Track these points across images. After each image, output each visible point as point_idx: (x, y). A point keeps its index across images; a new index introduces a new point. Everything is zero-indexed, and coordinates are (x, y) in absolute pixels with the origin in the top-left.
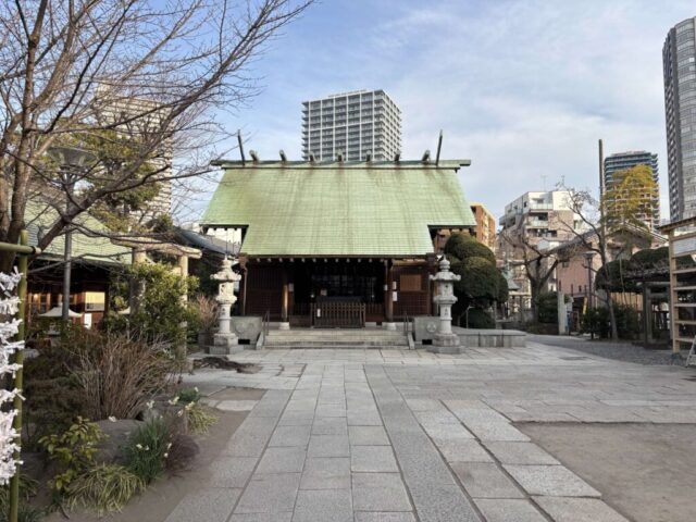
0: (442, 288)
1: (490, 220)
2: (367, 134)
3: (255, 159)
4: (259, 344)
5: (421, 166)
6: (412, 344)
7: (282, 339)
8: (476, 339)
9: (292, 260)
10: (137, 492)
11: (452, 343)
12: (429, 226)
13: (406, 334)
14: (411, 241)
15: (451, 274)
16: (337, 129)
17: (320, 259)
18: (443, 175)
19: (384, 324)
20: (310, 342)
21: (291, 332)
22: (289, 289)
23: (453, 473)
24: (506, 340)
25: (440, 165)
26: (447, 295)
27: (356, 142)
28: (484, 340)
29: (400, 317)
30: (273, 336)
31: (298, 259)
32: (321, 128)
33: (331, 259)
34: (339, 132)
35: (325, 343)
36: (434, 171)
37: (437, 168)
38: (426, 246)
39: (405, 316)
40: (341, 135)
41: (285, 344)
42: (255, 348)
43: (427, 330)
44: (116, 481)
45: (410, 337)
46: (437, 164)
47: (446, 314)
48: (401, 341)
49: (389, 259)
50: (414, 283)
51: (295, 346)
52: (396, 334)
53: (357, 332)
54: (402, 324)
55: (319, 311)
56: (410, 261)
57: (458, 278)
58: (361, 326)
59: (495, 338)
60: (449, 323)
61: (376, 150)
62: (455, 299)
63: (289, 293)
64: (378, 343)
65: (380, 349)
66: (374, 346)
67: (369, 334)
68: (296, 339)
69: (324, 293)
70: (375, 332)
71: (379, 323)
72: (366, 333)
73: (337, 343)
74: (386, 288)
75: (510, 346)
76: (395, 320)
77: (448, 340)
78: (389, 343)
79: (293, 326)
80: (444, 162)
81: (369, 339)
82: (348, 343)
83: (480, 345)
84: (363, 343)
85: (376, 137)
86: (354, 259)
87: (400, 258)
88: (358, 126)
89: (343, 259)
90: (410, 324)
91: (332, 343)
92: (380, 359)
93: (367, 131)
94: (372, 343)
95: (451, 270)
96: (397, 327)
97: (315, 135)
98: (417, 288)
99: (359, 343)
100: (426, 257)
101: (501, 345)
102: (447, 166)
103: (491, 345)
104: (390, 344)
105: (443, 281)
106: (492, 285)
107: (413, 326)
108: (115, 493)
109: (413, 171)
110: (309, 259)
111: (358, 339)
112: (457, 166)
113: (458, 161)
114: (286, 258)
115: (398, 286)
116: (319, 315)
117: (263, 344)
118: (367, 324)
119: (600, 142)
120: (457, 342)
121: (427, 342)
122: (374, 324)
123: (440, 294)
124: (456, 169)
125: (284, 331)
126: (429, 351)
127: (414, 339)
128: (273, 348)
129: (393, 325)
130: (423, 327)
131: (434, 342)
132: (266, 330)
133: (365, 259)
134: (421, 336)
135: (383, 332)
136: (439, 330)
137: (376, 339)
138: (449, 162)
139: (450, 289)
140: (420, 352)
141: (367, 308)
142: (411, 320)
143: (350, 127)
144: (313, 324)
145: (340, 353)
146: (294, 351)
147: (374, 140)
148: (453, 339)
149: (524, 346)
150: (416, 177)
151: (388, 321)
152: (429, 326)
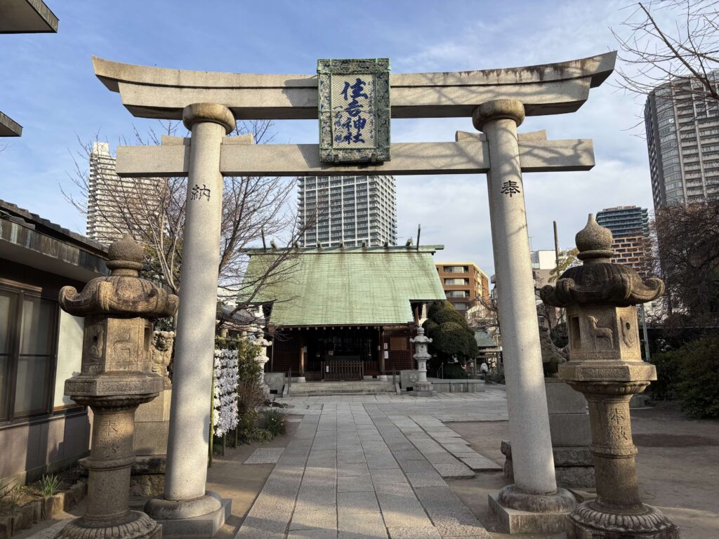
0: (419, 348)
1: (483, 277)
2: (362, 194)
3: (273, 246)
4: (285, 393)
5: (405, 251)
6: (399, 390)
7: (302, 389)
8: (448, 386)
9: (308, 329)
10: (272, 439)
11: (427, 389)
12: (410, 300)
13: (394, 383)
14: (397, 312)
15: (426, 337)
16: (332, 189)
17: (329, 327)
18: (422, 258)
19: (378, 377)
20: (322, 391)
21: (308, 384)
22: (304, 350)
23: (404, 434)
24: (470, 387)
25: (420, 250)
26: (423, 353)
27: (351, 202)
28: (453, 387)
29: (390, 371)
30: (294, 387)
31: (312, 328)
32: (317, 189)
33: (337, 327)
34: (335, 192)
35: (334, 391)
36: (415, 255)
37: (418, 252)
38: (408, 317)
39: (394, 371)
40: (336, 195)
41: (304, 392)
42: (282, 397)
43: (410, 380)
44: (264, 433)
45: (398, 386)
46: (417, 249)
47: (423, 367)
48: (390, 389)
49: (381, 326)
50: (401, 345)
51: (312, 394)
52: (386, 383)
53: (357, 383)
54: (391, 377)
55: (327, 367)
56: (397, 327)
57: (431, 340)
58: (360, 379)
59: (462, 386)
60: (425, 375)
61: (371, 209)
62: (429, 356)
63: (305, 353)
64: (373, 391)
65: (375, 394)
66: (370, 393)
67: (367, 384)
68: (312, 389)
69: (331, 353)
70: (372, 383)
71: (375, 377)
72: (365, 383)
73: (343, 391)
74: (379, 348)
75: (473, 392)
76: (387, 374)
77: (424, 386)
78: (382, 390)
79: (307, 380)
80: (422, 247)
81: (367, 388)
82: (351, 391)
83: (450, 391)
84: (362, 391)
85: (371, 196)
86: (354, 327)
87: (389, 325)
88: (353, 186)
89: (346, 327)
90: (397, 377)
91: (339, 391)
92: (375, 400)
93: (361, 191)
94: (369, 391)
95: (425, 335)
96: (388, 379)
97: (311, 195)
98: (404, 348)
99: (359, 391)
100: (409, 324)
101: (466, 390)
102: (425, 250)
103: (459, 391)
104: (382, 392)
105: (419, 343)
106: (462, 344)
107: (400, 378)
108: (265, 437)
109: (399, 255)
110: (320, 327)
111: (358, 388)
112: (433, 250)
113: (434, 246)
114: (304, 328)
115: (389, 346)
116: (327, 371)
117: (288, 393)
118: (365, 377)
119: (554, 223)
120: (431, 388)
121: (409, 389)
122: (371, 377)
123: (418, 352)
124: (433, 253)
125: (301, 383)
126: (410, 395)
127: (401, 387)
128: (294, 396)
129: (385, 377)
130: (406, 377)
131: (414, 388)
132: (289, 383)
133: (363, 327)
134: (405, 385)
135: (378, 382)
136: (418, 380)
137: (372, 388)
138: (428, 247)
139: (425, 349)
140: (405, 396)
141: (365, 364)
142: (398, 374)
143: (345, 187)
144: (323, 378)
145: (345, 398)
146: (311, 397)
147: (369, 200)
148: (428, 386)
149: (484, 392)
150: (400, 260)
151: (381, 374)
152: (411, 377)
